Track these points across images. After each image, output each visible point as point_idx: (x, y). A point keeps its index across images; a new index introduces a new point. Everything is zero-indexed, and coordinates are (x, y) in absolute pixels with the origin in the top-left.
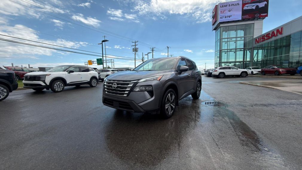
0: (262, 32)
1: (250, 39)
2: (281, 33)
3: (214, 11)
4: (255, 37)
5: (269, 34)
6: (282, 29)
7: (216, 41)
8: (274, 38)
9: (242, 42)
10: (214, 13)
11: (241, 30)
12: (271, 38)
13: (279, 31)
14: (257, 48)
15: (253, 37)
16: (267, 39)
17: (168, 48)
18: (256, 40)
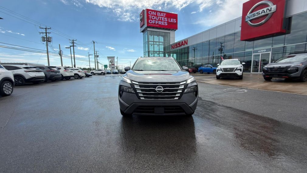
0: (174, 40)
1: (168, 45)
2: (187, 44)
3: (141, 14)
4: (171, 43)
5: (180, 43)
6: (187, 40)
7: (144, 42)
8: (183, 47)
9: (163, 46)
10: (142, 16)
11: (161, 36)
12: (181, 46)
13: (185, 42)
14: (173, 52)
15: (170, 43)
16: (179, 47)
17: (94, 42)
18: (172, 46)
